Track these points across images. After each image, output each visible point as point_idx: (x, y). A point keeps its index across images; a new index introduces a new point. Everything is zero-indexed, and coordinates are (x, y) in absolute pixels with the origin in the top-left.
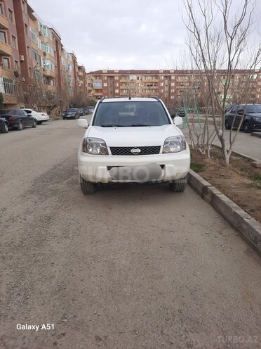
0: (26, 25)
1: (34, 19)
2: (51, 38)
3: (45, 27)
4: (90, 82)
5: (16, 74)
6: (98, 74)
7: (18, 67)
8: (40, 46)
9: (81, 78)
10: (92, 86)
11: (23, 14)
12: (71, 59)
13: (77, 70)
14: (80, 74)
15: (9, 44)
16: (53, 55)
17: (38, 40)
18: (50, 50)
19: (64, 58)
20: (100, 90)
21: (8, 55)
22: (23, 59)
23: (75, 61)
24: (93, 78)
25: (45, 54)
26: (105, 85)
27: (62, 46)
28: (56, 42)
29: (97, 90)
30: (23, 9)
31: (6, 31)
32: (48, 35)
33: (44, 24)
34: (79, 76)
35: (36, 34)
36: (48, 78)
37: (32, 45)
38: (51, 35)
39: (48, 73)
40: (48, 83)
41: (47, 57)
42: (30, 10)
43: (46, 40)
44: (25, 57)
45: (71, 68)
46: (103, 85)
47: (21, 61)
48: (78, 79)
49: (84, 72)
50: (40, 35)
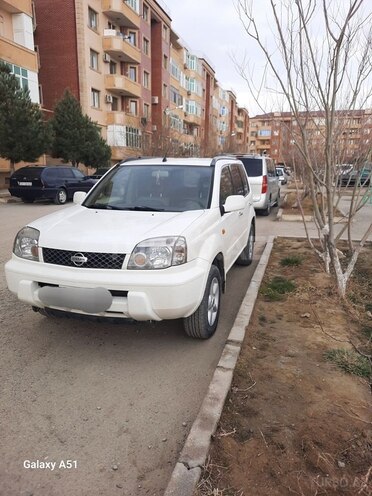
0: (166, 57)
1: (178, 47)
2: (200, 72)
3: (193, 58)
4: (254, 129)
5: (144, 121)
6: (267, 119)
7: (148, 112)
8: (183, 83)
9: (240, 124)
10: (256, 136)
11: (163, 42)
12: (227, 99)
13: (236, 113)
14: (241, 118)
15: (139, 82)
16: (201, 95)
17: (183, 76)
18: (197, 88)
19: (217, 97)
20: (268, 141)
21: (137, 97)
22: (157, 101)
23: (233, 102)
24: (260, 124)
25: (189, 94)
26: (276, 134)
27: (216, 81)
28: (208, 76)
29: (263, 142)
30: (163, 36)
31: (137, 67)
32: (196, 68)
33: (192, 53)
34: (237, 122)
35: (179, 68)
36: (190, 126)
37: (172, 82)
38: (201, 67)
39: (191, 119)
40: (190, 132)
41: (192, 97)
42: (173, 37)
43: (192, 75)
44: (160, 99)
45: (227, 111)
46: (272, 133)
47: (154, 105)
48: (236, 126)
49: (246, 116)
50: (185, 68)
